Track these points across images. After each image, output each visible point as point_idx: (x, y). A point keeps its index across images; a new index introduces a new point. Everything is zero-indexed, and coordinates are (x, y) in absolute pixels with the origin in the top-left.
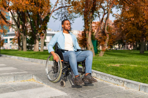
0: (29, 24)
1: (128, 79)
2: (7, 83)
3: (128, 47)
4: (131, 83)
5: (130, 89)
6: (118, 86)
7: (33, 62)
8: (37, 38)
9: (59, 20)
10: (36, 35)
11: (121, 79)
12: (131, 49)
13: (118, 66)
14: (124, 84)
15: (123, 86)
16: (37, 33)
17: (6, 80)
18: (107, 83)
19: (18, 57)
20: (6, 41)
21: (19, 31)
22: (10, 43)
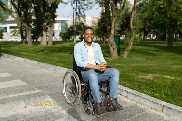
0: (33, 9)
1: (168, 102)
2: (17, 110)
3: (150, 36)
4: (172, 109)
5: (172, 117)
6: (156, 112)
7: (43, 68)
8: (44, 28)
9: (70, 5)
10: (43, 25)
11: (160, 103)
12: (154, 38)
13: (151, 78)
14: (163, 109)
15: (162, 111)
16: (44, 22)
17: (15, 106)
18: (142, 106)
19: (24, 59)
20: (6, 30)
21: (22, 21)
22: (10, 32)
